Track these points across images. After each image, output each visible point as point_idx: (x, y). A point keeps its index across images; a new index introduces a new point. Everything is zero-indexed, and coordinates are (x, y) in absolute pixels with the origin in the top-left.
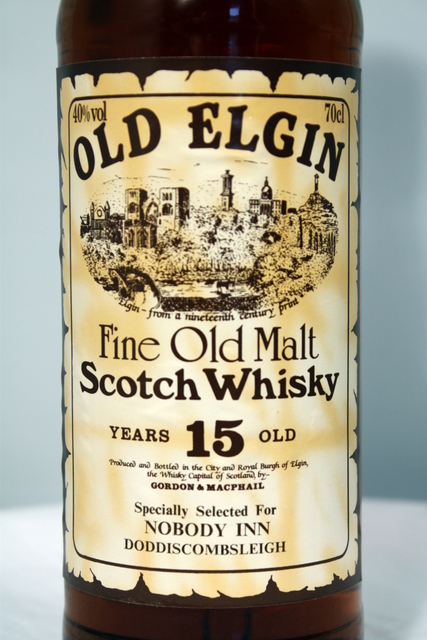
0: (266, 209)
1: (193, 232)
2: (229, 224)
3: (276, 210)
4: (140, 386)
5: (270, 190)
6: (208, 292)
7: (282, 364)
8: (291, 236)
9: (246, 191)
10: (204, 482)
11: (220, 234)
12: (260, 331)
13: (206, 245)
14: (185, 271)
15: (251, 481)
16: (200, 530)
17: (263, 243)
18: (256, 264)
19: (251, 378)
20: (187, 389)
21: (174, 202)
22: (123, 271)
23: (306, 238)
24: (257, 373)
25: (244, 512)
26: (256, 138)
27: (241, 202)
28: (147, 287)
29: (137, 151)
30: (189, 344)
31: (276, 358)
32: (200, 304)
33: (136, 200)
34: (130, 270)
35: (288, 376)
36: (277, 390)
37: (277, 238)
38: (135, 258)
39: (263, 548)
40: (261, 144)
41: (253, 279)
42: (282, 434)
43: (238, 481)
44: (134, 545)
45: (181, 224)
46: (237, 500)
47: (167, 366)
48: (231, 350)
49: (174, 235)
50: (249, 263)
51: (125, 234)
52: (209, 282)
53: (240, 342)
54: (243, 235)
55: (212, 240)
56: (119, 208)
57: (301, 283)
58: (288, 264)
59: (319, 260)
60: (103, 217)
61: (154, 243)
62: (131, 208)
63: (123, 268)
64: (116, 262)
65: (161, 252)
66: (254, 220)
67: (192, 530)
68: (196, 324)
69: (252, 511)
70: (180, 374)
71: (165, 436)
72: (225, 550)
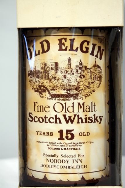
0: (81, 68)
1: (59, 75)
2: (70, 73)
3: (84, 68)
4: (45, 120)
5: (82, 63)
6: (64, 92)
7: (85, 113)
8: (88, 76)
9: (75, 63)
10: (63, 148)
11: (67, 75)
12: (79, 104)
13: (63, 79)
14: (57, 86)
15: (77, 147)
16: (62, 161)
17: (80, 78)
18: (78, 84)
19: (76, 117)
20: (58, 120)
21: (54, 66)
22: (40, 86)
23: (93, 77)
24: (78, 116)
25: (75, 156)
26: (77, 48)
27: (73, 66)
28: (46, 91)
29: (44, 52)
30: (58, 107)
31: (84, 111)
32: (62, 96)
33: (43, 66)
34: (42, 86)
35: (87, 117)
36: (84, 121)
37: (84, 76)
38: (43, 83)
39: (80, 167)
40: (79, 49)
41: (77, 88)
42: (86, 133)
43: (73, 147)
44: (43, 166)
45: (56, 73)
46: (73, 153)
47: (52, 114)
48: (70, 109)
49: (54, 76)
50: (76, 84)
51: (40, 76)
52: (64, 89)
53: (73, 107)
54: (74, 76)
55: (65, 77)
56: (39, 68)
57: (91, 90)
58: (87, 84)
59: (97, 83)
60: (34, 71)
61: (48, 78)
62: (42, 68)
63: (40, 85)
64: (38, 84)
65: (50, 81)
66: (77, 71)
67: (59, 161)
68: (61, 102)
69: (77, 156)
70: (56, 116)
71: (52, 134)
72: (69, 167)
